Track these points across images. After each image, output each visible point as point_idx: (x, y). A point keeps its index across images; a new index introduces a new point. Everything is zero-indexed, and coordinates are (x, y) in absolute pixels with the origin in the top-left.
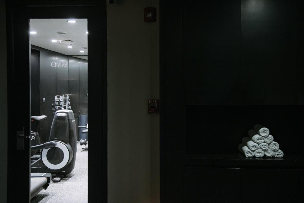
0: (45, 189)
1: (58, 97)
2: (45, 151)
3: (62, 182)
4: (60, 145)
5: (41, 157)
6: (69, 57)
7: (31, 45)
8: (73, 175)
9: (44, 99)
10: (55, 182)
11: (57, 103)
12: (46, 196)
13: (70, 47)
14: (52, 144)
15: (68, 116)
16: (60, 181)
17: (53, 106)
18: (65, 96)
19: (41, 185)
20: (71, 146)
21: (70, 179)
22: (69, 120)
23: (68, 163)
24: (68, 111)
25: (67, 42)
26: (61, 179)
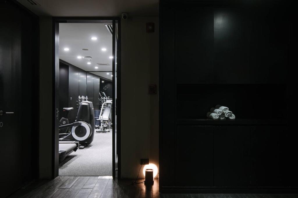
0: (75, 151)
1: (81, 97)
2: (74, 128)
3: (85, 149)
4: (84, 124)
5: (71, 133)
6: (87, 73)
7: (60, 60)
8: (92, 145)
9: (71, 98)
10: (80, 148)
11: (80, 101)
12: (76, 156)
13: (89, 63)
14: (78, 123)
15: (89, 105)
16: (83, 148)
17: (77, 102)
18: (85, 97)
19: (73, 148)
20: (91, 126)
21: (90, 147)
22: (90, 108)
23: (90, 136)
24: (89, 102)
25: (88, 58)
26: (85, 147)
